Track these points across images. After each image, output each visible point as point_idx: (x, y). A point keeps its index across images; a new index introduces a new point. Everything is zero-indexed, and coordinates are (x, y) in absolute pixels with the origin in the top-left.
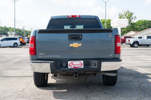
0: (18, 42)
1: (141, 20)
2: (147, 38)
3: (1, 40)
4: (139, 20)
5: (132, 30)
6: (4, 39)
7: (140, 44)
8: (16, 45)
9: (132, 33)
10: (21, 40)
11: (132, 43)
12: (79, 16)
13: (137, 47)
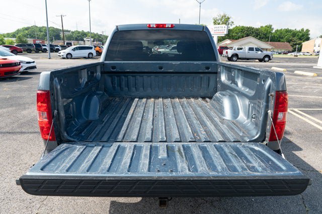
0: (93, 51)
1: (238, 26)
2: (249, 50)
3: (73, 50)
4: (236, 26)
5: (227, 38)
6: (76, 48)
7: (239, 57)
8: (91, 56)
9: (227, 42)
10: (97, 49)
11: (230, 56)
12: (170, 26)
13: (236, 61)
